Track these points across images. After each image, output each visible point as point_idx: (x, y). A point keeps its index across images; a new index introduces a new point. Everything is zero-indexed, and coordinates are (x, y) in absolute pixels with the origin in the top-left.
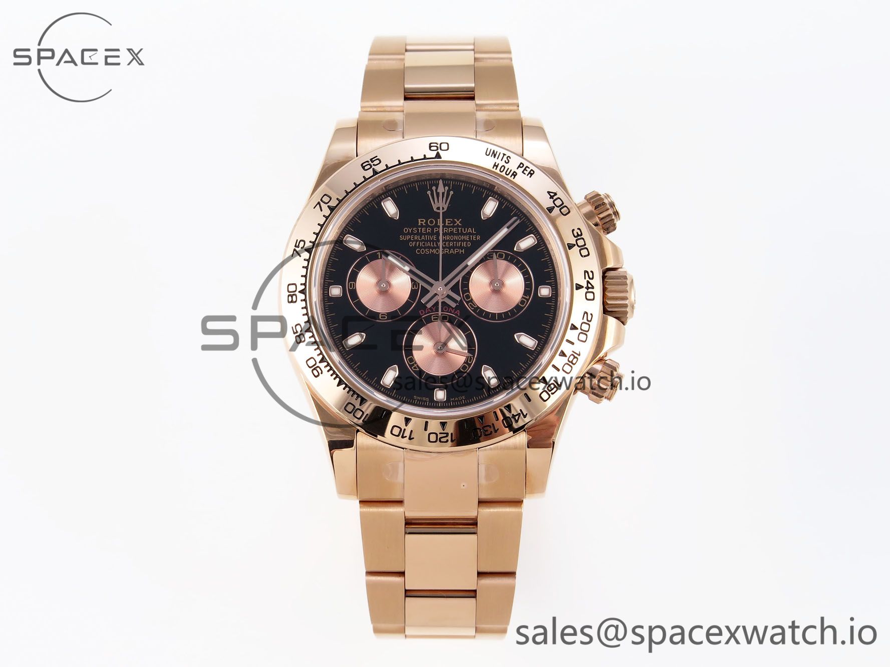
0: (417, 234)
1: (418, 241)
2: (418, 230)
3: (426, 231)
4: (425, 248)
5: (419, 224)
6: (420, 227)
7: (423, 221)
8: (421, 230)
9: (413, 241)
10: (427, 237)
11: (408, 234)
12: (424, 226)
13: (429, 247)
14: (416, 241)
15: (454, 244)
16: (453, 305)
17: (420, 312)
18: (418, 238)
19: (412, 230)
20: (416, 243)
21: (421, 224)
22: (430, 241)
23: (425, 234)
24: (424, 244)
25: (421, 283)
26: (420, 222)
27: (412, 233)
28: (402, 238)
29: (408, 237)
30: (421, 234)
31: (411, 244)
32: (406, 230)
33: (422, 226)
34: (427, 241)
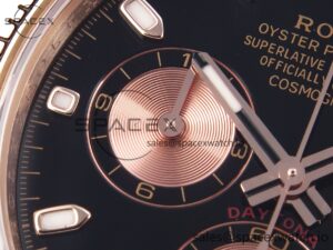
0: (286, 44)
1: (282, 58)
2: (290, 37)
3: (307, 44)
4: (292, 78)
5: (298, 26)
6: (296, 31)
7: (308, 22)
8: (297, 39)
9: (270, 56)
10: (305, 58)
11: (267, 37)
12: (306, 34)
13: (301, 81)
14: (278, 58)
16: (309, 220)
17: (230, 210)
18: (283, 54)
19: (278, 34)
20: (275, 63)
21: (303, 27)
22: (308, 68)
23: (301, 51)
24: (292, 70)
25: (256, 148)
26: (300, 23)
27: (275, 39)
28: (249, 41)
29: (263, 44)
30: (293, 48)
31: (264, 61)
32: (265, 28)
33: (302, 31)
34: (302, 66)
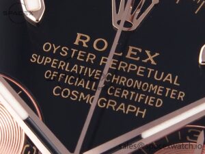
0: (67, 59)
1: (64, 72)
2: (70, 52)
3: (85, 58)
4: (72, 88)
5: (76, 43)
6: (75, 47)
7: (85, 39)
8: (76, 54)
9: (53, 70)
10: (84, 70)
11: (50, 54)
12: (84, 49)
13: (80, 89)
14: (60, 71)
15: (130, 94)
18: (65, 67)
19: (60, 50)
20: (58, 75)
21: (81, 43)
22: (86, 78)
23: (79, 63)
24: (73, 81)
26: (78, 39)
27: (57, 56)
29: (47, 60)
30: (71, 60)
31: (48, 74)
32: (47, 46)
33: (80, 47)
34: (80, 76)
